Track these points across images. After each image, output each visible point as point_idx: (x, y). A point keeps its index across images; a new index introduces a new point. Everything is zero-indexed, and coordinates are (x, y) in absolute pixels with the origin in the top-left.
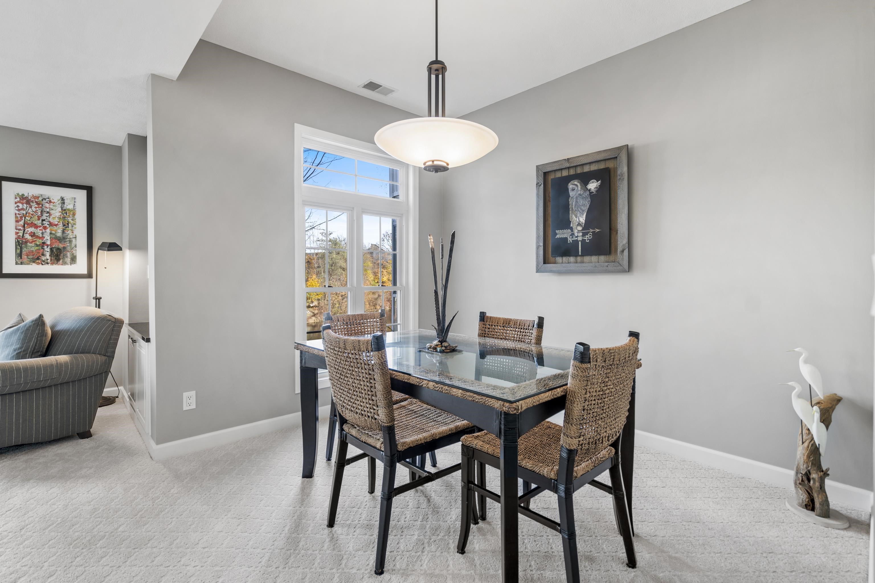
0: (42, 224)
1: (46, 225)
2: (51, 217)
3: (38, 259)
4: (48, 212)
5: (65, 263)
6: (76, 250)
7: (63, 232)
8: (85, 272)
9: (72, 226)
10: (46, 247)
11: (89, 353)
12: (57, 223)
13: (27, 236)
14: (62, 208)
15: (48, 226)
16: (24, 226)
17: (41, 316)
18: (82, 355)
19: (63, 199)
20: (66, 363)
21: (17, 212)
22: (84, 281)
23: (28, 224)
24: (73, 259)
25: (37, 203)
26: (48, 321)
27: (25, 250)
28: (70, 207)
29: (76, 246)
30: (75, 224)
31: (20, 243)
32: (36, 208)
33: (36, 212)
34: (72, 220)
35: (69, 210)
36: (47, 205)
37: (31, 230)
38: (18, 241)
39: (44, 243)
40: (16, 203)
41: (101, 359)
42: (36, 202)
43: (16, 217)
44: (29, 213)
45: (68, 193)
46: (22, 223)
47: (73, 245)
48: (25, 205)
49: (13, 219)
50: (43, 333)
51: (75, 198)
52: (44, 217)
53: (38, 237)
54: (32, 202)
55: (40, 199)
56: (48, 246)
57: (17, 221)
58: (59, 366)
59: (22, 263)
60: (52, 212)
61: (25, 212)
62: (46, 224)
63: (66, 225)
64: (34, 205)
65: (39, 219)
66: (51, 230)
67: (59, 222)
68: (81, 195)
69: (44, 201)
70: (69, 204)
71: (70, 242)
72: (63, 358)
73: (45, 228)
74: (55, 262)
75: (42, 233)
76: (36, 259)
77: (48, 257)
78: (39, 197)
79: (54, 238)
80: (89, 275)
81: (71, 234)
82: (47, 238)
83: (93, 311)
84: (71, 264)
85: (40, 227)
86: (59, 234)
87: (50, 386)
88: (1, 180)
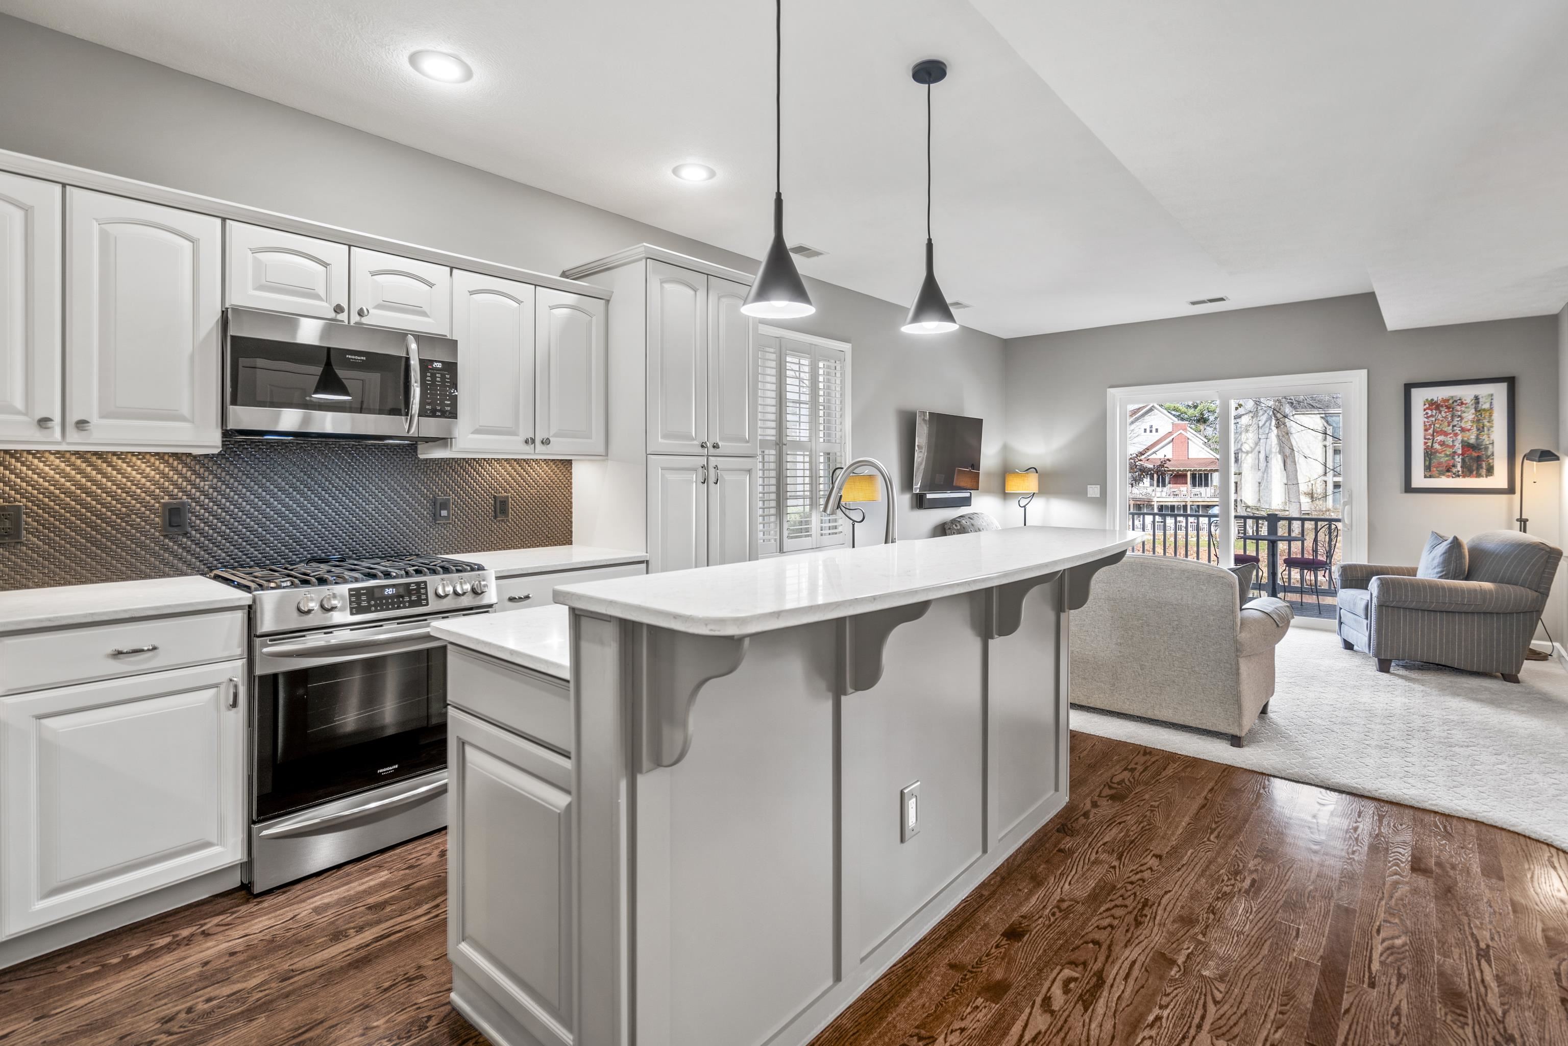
0: (1453, 431)
1: (1457, 431)
2: (1463, 421)
3: (1448, 471)
4: (1459, 416)
5: (1479, 475)
6: (1493, 459)
7: (1477, 438)
8: (1506, 485)
9: (1489, 430)
10: (1456, 457)
11: (1516, 584)
12: (1469, 427)
13: (1436, 446)
14: (1476, 409)
15: (1459, 432)
16: (1433, 435)
17: (1457, 537)
18: (1508, 586)
19: (1477, 398)
20: (1490, 591)
21: (1426, 420)
22: (1504, 498)
23: (1437, 432)
24: (1490, 471)
25: (1448, 407)
27: (1434, 462)
28: (1487, 406)
29: (1493, 454)
30: (1492, 427)
31: (1429, 454)
32: (1446, 412)
33: (1445, 417)
34: (1489, 422)
35: (1484, 410)
36: (1459, 408)
37: (1440, 438)
38: (1427, 452)
39: (1455, 452)
40: (1425, 410)
41: (1531, 594)
42: (1446, 406)
43: (1425, 425)
44: (1439, 420)
45: (1483, 390)
46: (1431, 431)
47: (1489, 453)
48: (1434, 411)
49: (1422, 428)
51: (1492, 395)
52: (1455, 423)
53: (1448, 446)
54: (1442, 406)
55: (1451, 402)
56: (1459, 455)
57: (1426, 430)
58: (1483, 592)
59: (1430, 477)
60: (1464, 415)
61: (1434, 419)
62: (1457, 429)
63: (1480, 430)
64: (1444, 409)
65: (1449, 426)
66: (1463, 437)
67: (1472, 426)
68: (1499, 391)
69: (1455, 404)
70: (1485, 403)
71: (1486, 448)
72: (1487, 585)
73: (1456, 435)
74: (1468, 473)
75: (1453, 441)
76: (1448, 470)
77: (1459, 468)
78: (1448, 400)
79: (1467, 446)
80: (1511, 490)
81: (1486, 439)
82: (1458, 445)
83: (1515, 534)
84: (1487, 476)
85: (1450, 434)
86: (1472, 440)
87: (1473, 613)
88: (1408, 388)
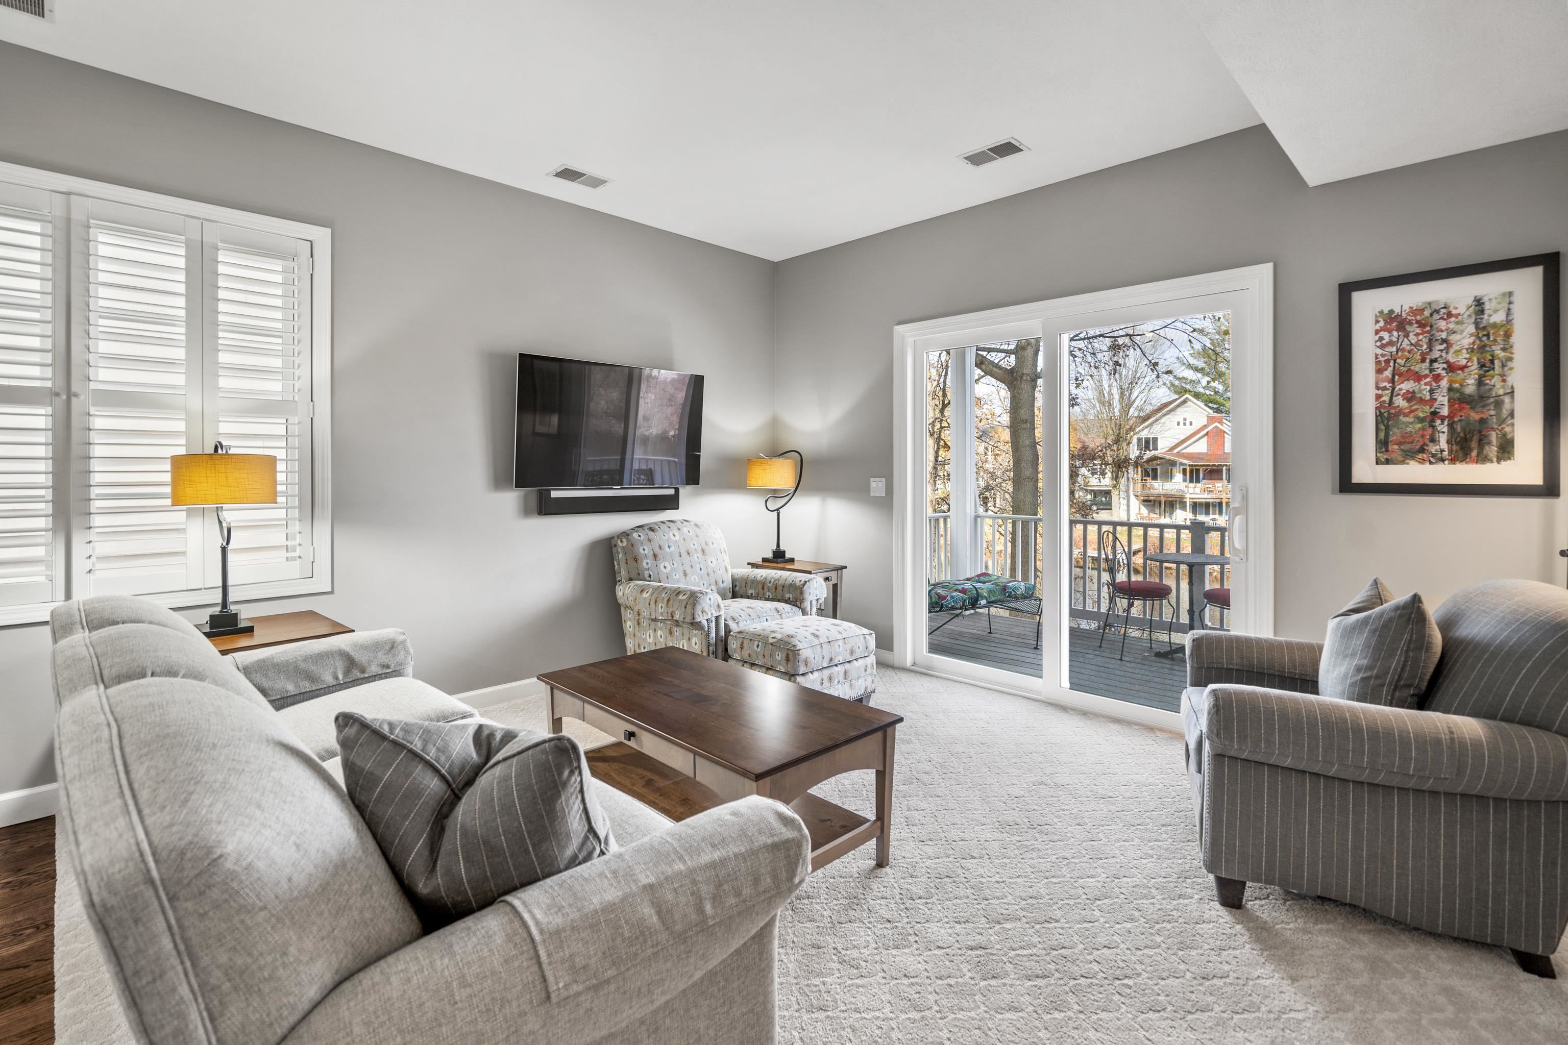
0: (1431, 370)
1: (1439, 371)
2: (1452, 351)
3: (1422, 450)
4: (1444, 341)
5: (1483, 459)
6: (1513, 425)
7: (1480, 382)
8: (1536, 477)
9: (1503, 366)
10: (1438, 422)
12: (1464, 362)
13: (1400, 402)
14: (1477, 324)
15: (1443, 373)
16: (1392, 381)
17: (1416, 599)
19: (1479, 303)
21: (1379, 351)
22: (1535, 504)
23: (1400, 375)
24: (1506, 449)
25: (1421, 325)
26: (1433, 609)
27: (1396, 433)
28: (1499, 318)
29: (1512, 415)
30: (1510, 359)
31: (1385, 418)
32: (1417, 335)
33: (1417, 345)
34: (1504, 349)
35: (1495, 325)
36: (1442, 324)
37: (1406, 386)
38: (1381, 414)
39: (1434, 414)
40: (1377, 332)
42: (1418, 322)
43: (1378, 363)
44: (1403, 350)
45: (1492, 285)
46: (1388, 373)
47: (1505, 412)
48: (1395, 333)
49: (1371, 367)
50: (1421, 642)
51: (1510, 294)
52: (1436, 354)
53: (1422, 401)
54: (1410, 323)
55: (1427, 313)
56: (1443, 419)
57: (1379, 371)
59: (1388, 462)
60: (1453, 338)
61: (1394, 349)
62: (1440, 368)
63: (1486, 366)
64: (1414, 329)
65: (1423, 360)
66: (1451, 382)
67: (1469, 360)
68: (1526, 286)
69: (1436, 316)
70: (1496, 311)
71: (1499, 404)
73: (1437, 378)
74: (1461, 455)
75: (1432, 391)
76: (1420, 448)
77: (1443, 444)
78: (1423, 310)
79: (1459, 399)
80: (1550, 489)
81: (1499, 385)
82: (1442, 399)
84: (1499, 460)
85: (1426, 376)
86: (1470, 387)
88: (1346, 291)
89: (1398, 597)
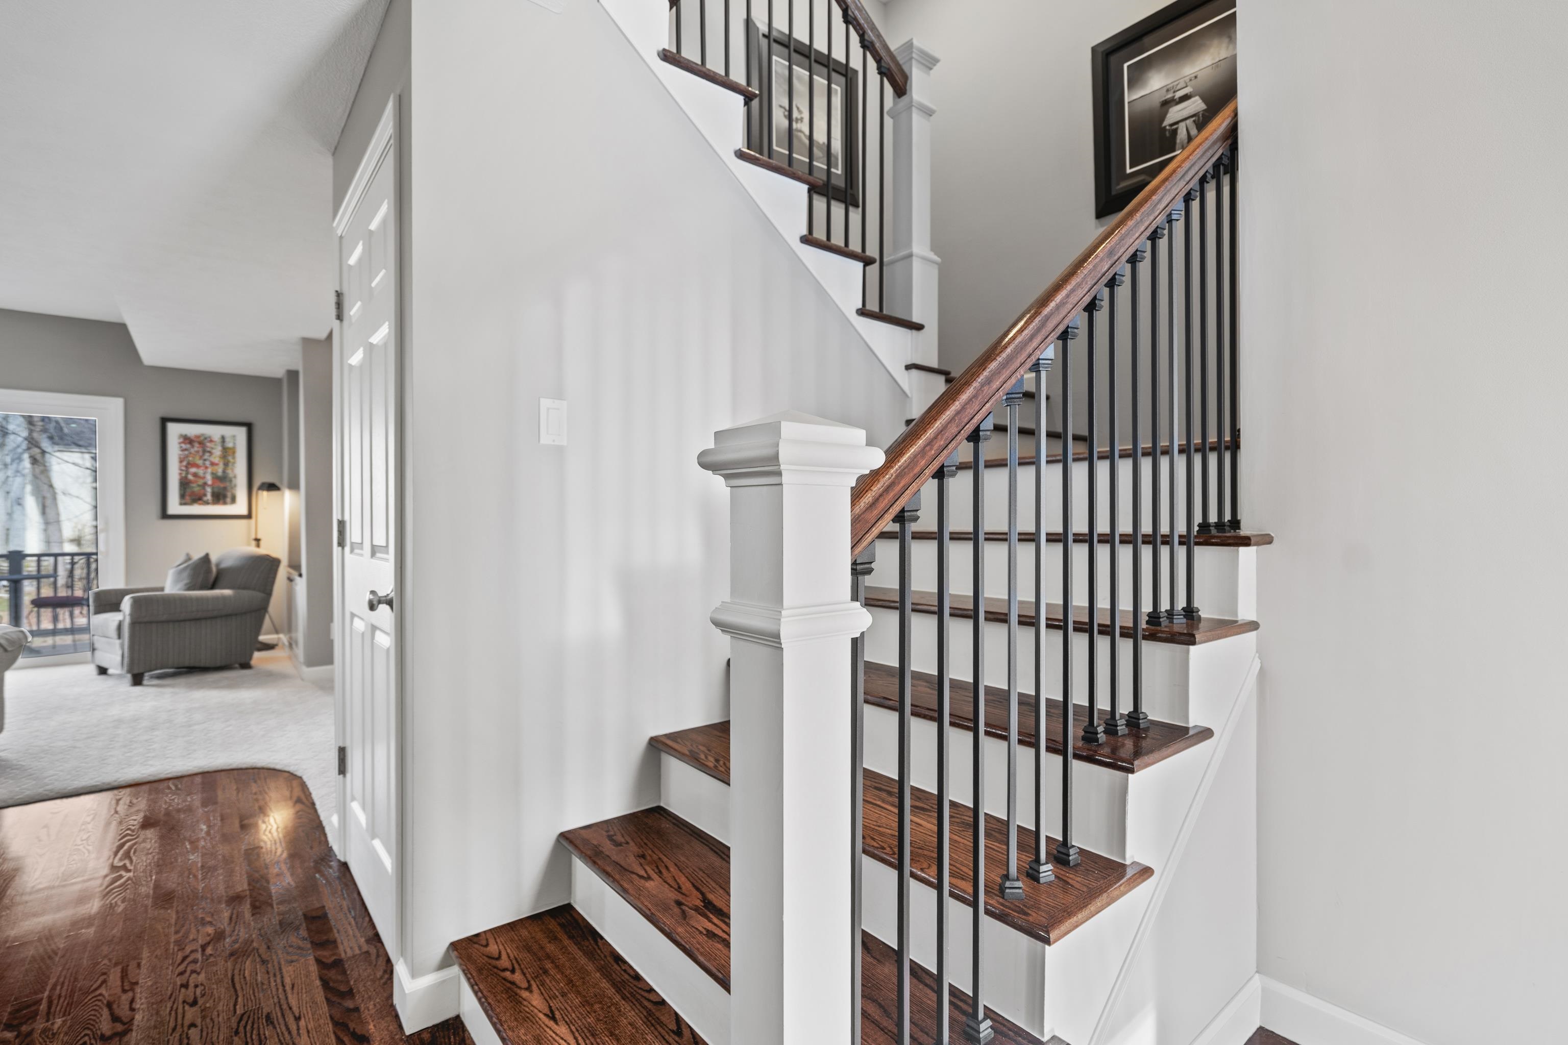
0: (204, 464)
1: (207, 465)
2: (212, 457)
3: (200, 500)
4: (209, 452)
5: (225, 503)
6: (236, 490)
7: (224, 472)
8: (244, 511)
9: (232, 465)
10: (207, 487)
11: (248, 589)
12: (217, 462)
13: (190, 477)
14: (222, 447)
15: (209, 466)
16: (186, 467)
17: (207, 556)
19: (223, 438)
21: (181, 453)
22: (244, 522)
23: (190, 465)
24: (233, 500)
25: (199, 443)
26: (214, 558)
27: (188, 491)
28: (230, 444)
29: (236, 486)
30: (235, 463)
31: (184, 484)
32: (198, 447)
33: (198, 452)
34: (233, 458)
35: (229, 448)
36: (208, 444)
37: (193, 470)
38: (182, 482)
39: (205, 483)
40: (179, 444)
42: (198, 441)
43: (180, 458)
44: (192, 454)
45: (228, 431)
46: (184, 463)
47: (233, 484)
48: (188, 446)
49: (177, 460)
50: (209, 569)
51: (234, 436)
52: (206, 457)
53: (200, 477)
54: (194, 441)
55: (201, 438)
56: (209, 486)
57: (181, 462)
59: (185, 504)
60: (213, 451)
61: (188, 453)
62: (207, 463)
63: (226, 464)
64: (196, 445)
65: (201, 459)
66: (212, 470)
67: (220, 461)
68: (240, 434)
69: (206, 441)
70: (229, 442)
71: (231, 481)
73: (206, 468)
74: (217, 503)
75: (204, 473)
76: (198, 499)
77: (209, 498)
78: (200, 436)
79: (216, 477)
80: (249, 516)
81: (231, 473)
82: (209, 479)
83: (252, 550)
84: (231, 505)
85: (202, 467)
86: (220, 473)
88: (164, 421)
89: (197, 556)
